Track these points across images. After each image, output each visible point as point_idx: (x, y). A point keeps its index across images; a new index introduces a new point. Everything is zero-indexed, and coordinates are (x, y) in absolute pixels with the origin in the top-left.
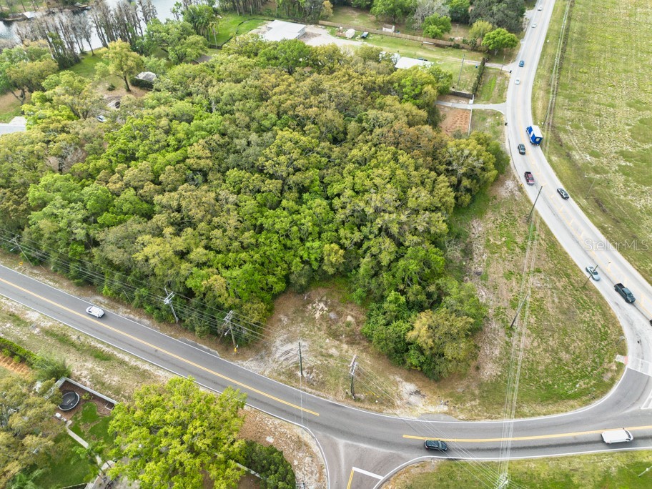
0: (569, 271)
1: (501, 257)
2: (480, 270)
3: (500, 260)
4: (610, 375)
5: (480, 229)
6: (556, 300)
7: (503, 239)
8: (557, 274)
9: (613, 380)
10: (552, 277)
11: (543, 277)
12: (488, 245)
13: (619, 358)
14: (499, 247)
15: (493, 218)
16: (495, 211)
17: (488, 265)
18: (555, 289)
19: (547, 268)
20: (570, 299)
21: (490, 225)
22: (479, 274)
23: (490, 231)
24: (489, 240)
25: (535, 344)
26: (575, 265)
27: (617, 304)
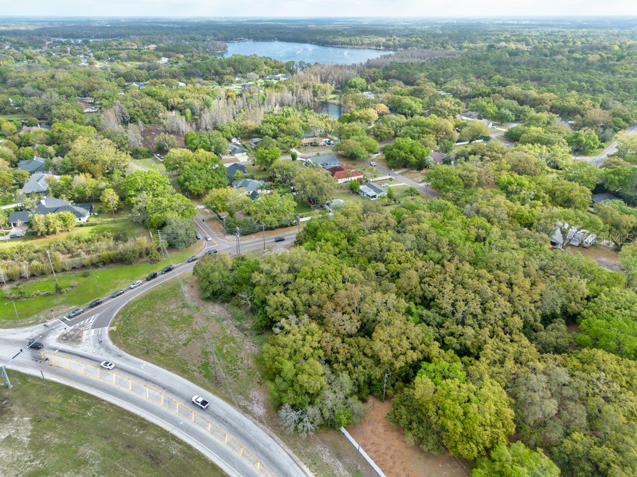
0: (162, 358)
1: (217, 337)
2: (225, 322)
3: (216, 335)
4: (118, 319)
5: (247, 347)
6: (164, 335)
7: (225, 351)
8: (171, 351)
9: (116, 317)
10: (173, 346)
11: (180, 343)
12: (233, 340)
13: (114, 328)
14: (223, 343)
15: (245, 361)
16: (248, 369)
17: (222, 328)
18: (168, 341)
19: (180, 350)
20: (155, 341)
21: (243, 355)
22: (223, 320)
23: (239, 350)
24: (234, 343)
25: (167, 309)
26: (159, 365)
27: (119, 356)
